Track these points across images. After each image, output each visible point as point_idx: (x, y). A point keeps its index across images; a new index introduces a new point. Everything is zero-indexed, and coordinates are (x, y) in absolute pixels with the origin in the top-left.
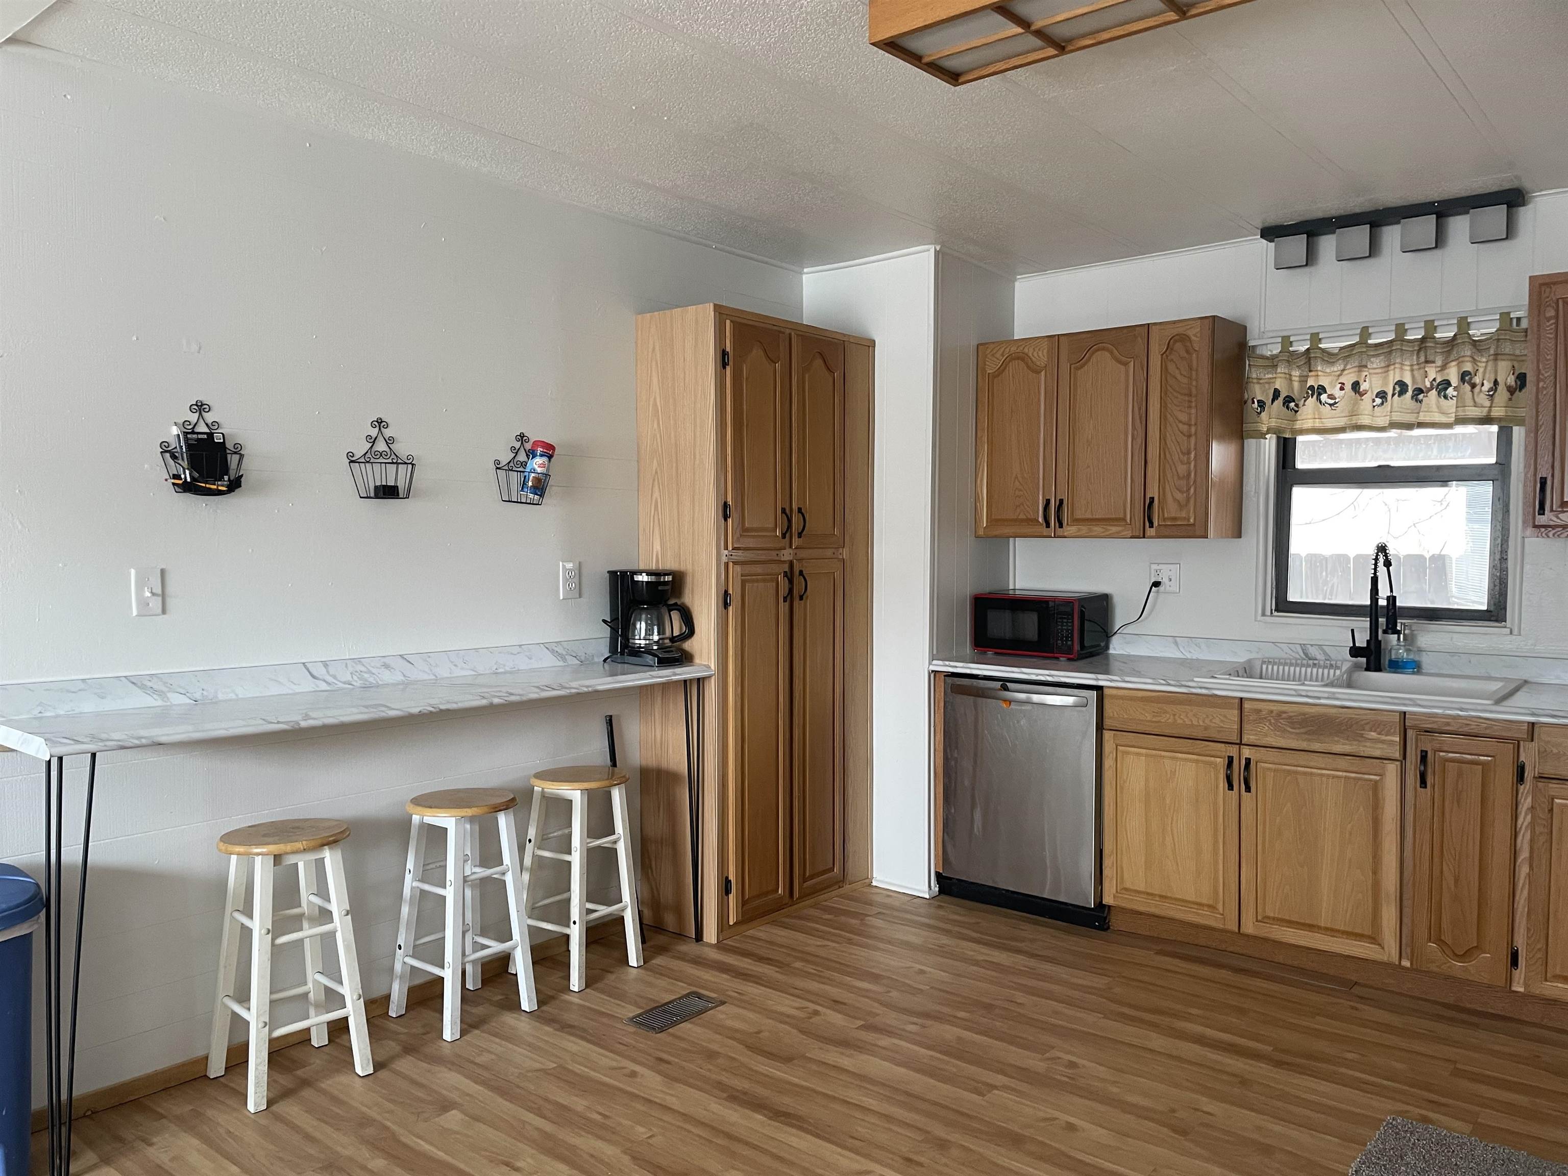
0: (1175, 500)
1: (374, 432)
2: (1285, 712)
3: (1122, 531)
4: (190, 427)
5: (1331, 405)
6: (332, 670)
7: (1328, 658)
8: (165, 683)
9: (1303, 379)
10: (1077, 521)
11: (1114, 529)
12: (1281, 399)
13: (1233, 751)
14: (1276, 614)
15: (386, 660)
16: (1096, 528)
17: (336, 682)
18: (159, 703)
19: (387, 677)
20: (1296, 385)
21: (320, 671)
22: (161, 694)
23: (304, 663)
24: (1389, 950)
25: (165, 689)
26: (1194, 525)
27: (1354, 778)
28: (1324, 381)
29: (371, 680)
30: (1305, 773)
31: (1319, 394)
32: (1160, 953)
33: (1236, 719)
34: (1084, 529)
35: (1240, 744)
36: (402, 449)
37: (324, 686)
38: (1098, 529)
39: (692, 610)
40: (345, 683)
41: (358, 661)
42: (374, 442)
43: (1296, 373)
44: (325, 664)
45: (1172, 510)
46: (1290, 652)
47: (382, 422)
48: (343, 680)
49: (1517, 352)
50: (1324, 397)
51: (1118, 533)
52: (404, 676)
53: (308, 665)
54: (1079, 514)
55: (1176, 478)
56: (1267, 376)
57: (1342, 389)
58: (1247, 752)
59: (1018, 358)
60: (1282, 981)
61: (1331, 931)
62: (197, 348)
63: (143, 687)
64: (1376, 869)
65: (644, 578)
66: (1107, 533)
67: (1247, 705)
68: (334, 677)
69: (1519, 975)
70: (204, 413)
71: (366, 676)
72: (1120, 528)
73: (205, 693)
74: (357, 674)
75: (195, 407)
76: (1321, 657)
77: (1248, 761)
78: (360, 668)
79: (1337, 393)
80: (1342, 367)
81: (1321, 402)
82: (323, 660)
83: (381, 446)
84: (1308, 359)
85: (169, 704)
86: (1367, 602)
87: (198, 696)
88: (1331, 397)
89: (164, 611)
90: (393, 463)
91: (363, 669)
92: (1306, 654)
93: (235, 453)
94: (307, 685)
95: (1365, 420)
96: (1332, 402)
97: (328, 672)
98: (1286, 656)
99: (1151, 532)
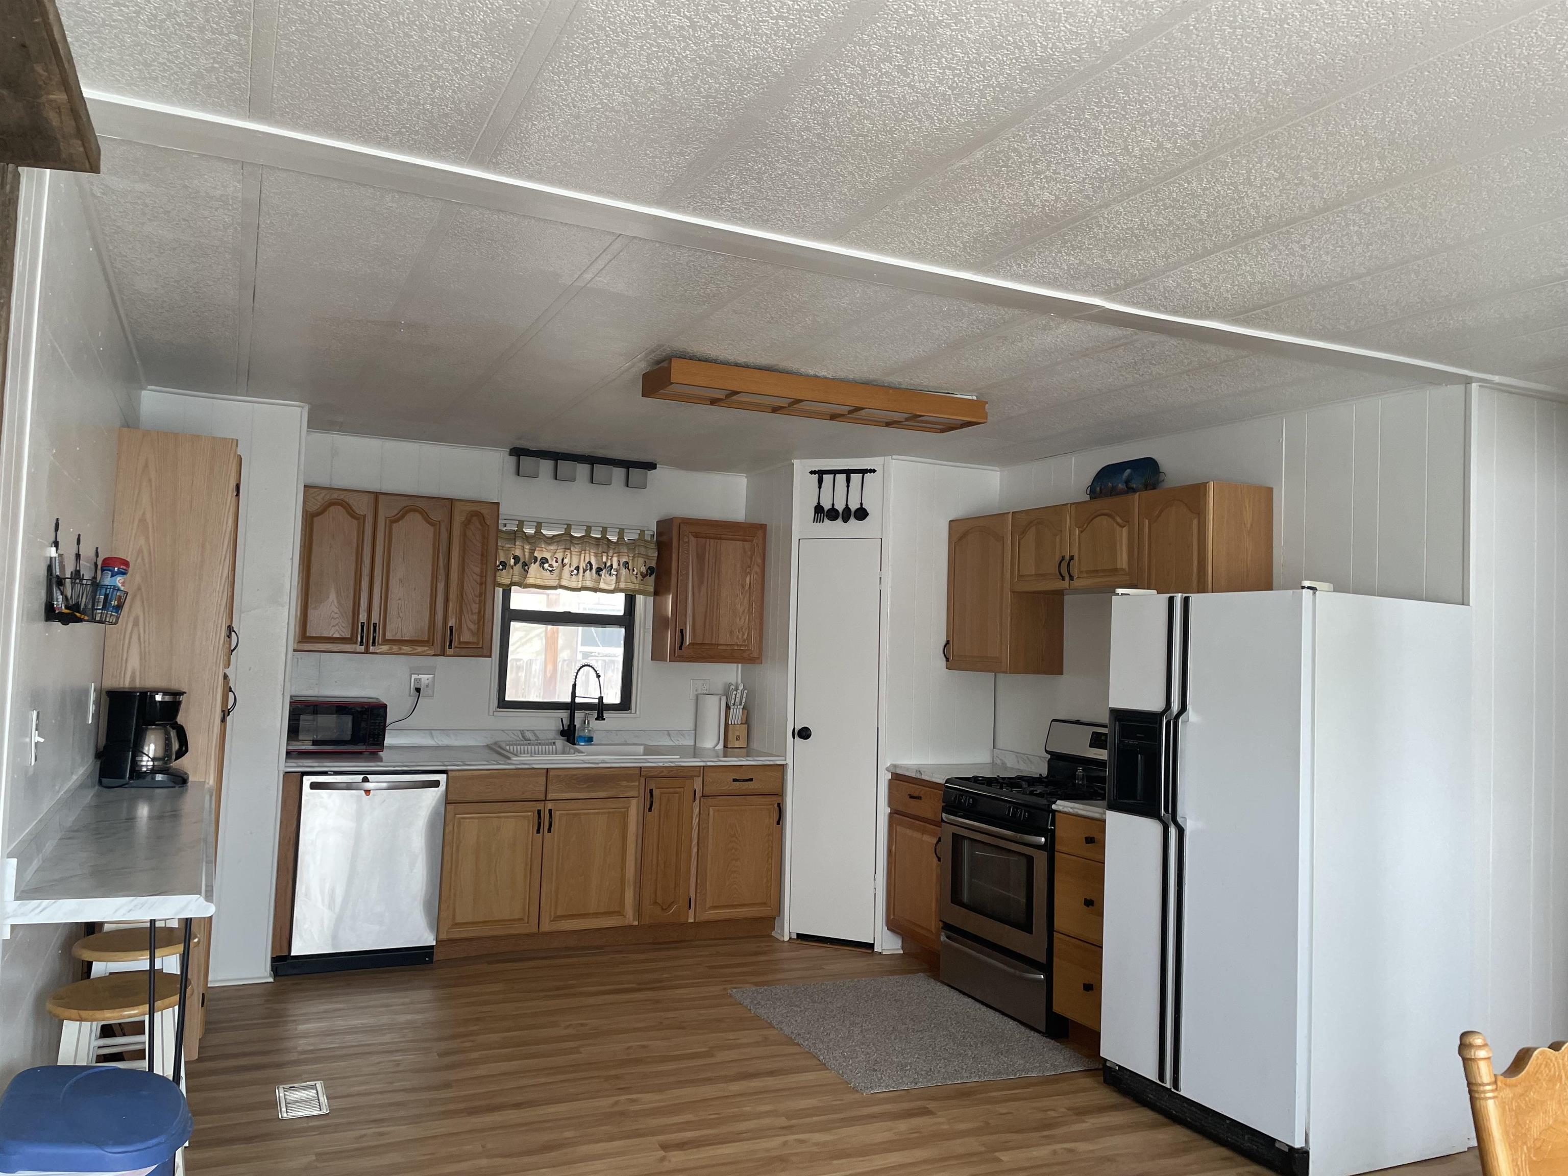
0: (469, 629)
2: (574, 775)
3: (427, 650)
5: (550, 571)
7: (537, 739)
9: (532, 552)
10: (386, 641)
11: (420, 649)
12: (521, 563)
13: (540, 806)
14: (498, 710)
16: (403, 648)
20: (527, 554)
24: (630, 918)
26: (482, 648)
27: (613, 812)
28: (547, 555)
30: (585, 814)
31: (544, 563)
32: (489, 963)
33: (544, 783)
34: (395, 648)
35: (546, 800)
38: (406, 649)
39: (186, 729)
43: (527, 547)
45: (466, 637)
46: (513, 736)
49: (650, 555)
50: (546, 566)
51: (423, 652)
54: (389, 636)
55: (470, 613)
56: (507, 546)
57: (557, 562)
58: (550, 805)
59: (339, 504)
60: (569, 956)
61: (596, 915)
64: (623, 868)
65: (158, 698)
66: (415, 652)
67: (551, 773)
69: (691, 913)
72: (426, 648)
76: (532, 737)
77: (550, 811)
79: (555, 564)
80: (556, 548)
81: (543, 568)
84: (537, 539)
86: (569, 700)
88: (551, 566)
92: (523, 737)
95: (564, 583)
96: (551, 569)
98: (512, 739)
99: (449, 652)
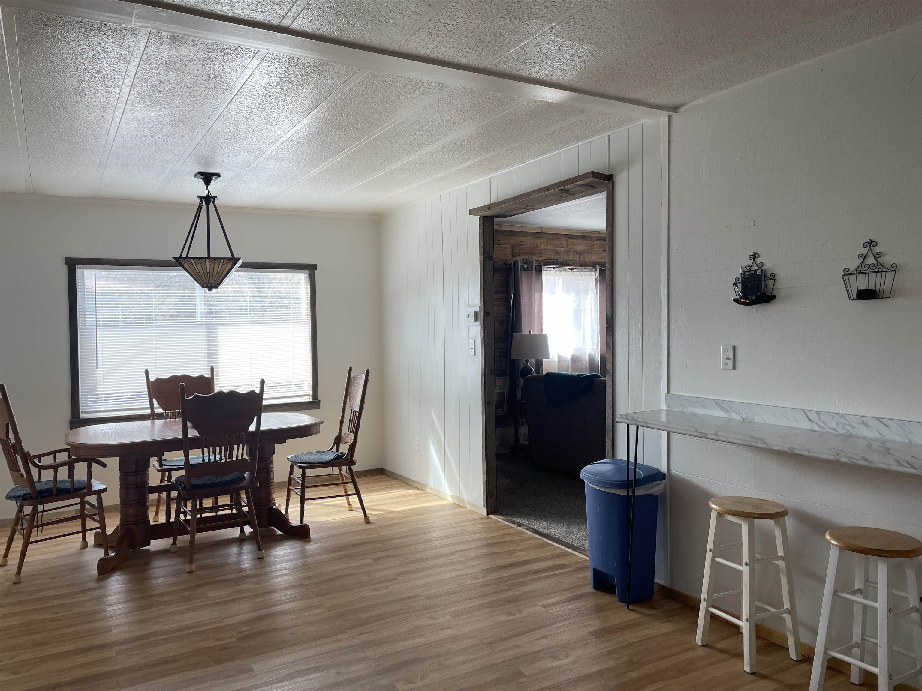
1: (865, 251)
4: (749, 268)
6: (823, 417)
8: (730, 406)
15: (865, 419)
17: (826, 427)
18: (727, 416)
19: (863, 431)
21: (814, 417)
22: (727, 411)
23: (803, 410)
25: (729, 409)
29: (852, 431)
36: (888, 260)
37: (817, 428)
40: (832, 429)
41: (842, 415)
42: (864, 259)
44: (818, 413)
47: (872, 242)
48: (831, 427)
52: (881, 434)
53: (807, 412)
62: (753, 223)
63: (720, 406)
68: (824, 423)
70: (756, 259)
71: (848, 427)
73: (748, 416)
74: (841, 425)
75: (752, 256)
78: (843, 421)
82: (816, 410)
83: (871, 260)
85: (731, 418)
87: (744, 416)
89: (734, 368)
90: (879, 272)
91: (847, 423)
93: (772, 279)
94: (805, 425)
97: (820, 419)
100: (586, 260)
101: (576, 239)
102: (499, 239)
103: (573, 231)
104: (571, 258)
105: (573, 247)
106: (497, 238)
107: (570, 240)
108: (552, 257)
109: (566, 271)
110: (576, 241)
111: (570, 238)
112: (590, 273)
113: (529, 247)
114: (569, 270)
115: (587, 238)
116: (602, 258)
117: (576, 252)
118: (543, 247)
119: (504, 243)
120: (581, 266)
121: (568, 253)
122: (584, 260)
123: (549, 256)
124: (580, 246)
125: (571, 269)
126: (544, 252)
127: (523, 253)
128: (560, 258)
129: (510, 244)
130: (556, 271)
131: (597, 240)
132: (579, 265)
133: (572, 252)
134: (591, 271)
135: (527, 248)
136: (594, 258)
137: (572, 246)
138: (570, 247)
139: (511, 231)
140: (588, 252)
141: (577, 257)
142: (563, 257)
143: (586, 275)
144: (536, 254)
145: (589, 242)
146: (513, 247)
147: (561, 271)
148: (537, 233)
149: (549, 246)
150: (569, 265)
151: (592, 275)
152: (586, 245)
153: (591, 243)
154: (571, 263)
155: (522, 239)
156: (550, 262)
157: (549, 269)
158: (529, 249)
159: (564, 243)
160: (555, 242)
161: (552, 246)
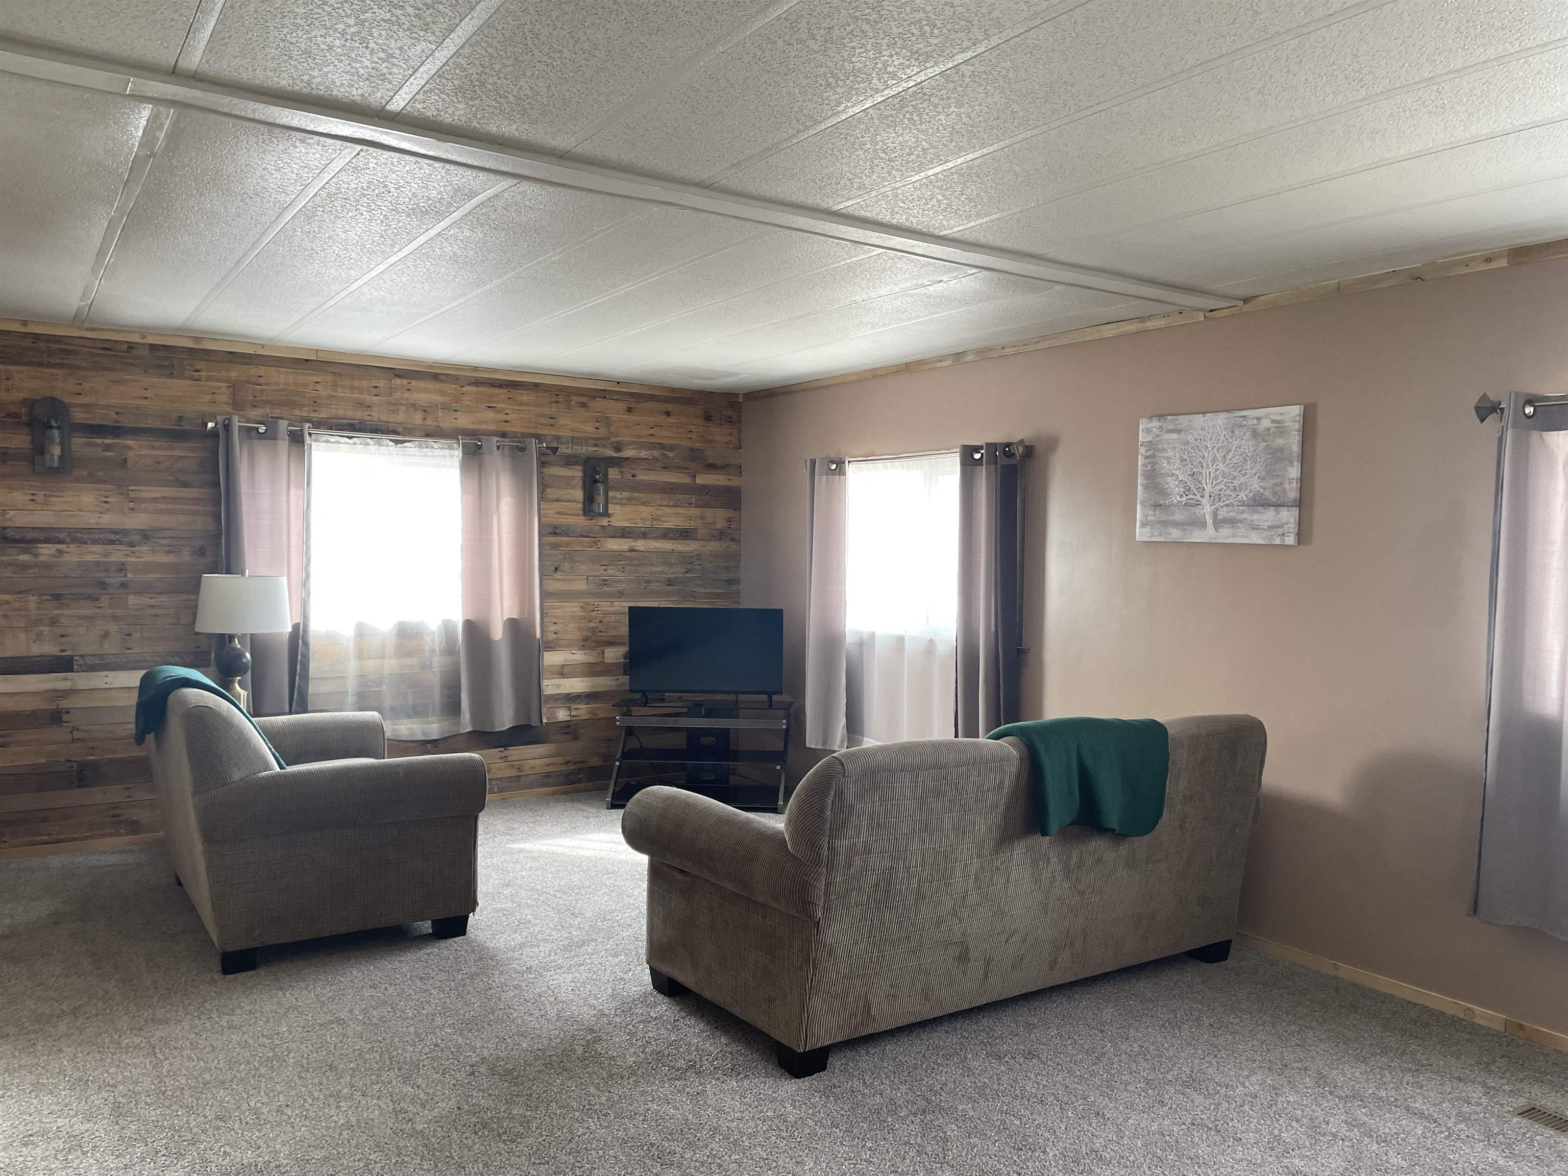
100: (441, 425)
101: (414, 378)
102: (197, 367)
103: (402, 362)
104: (401, 417)
105: (407, 395)
106: (191, 365)
107: (398, 381)
108: (350, 414)
109: (380, 445)
110: (414, 383)
111: (396, 375)
112: (446, 452)
113: (283, 390)
114: (391, 443)
115: (443, 377)
116: (484, 422)
117: (414, 406)
118: (323, 391)
119: (209, 379)
120: (428, 435)
121: (392, 408)
122: (437, 424)
123: (341, 413)
124: (425, 394)
125: (397, 442)
126: (325, 402)
127: (266, 402)
128: (369, 418)
129: (227, 381)
130: (355, 444)
131: (469, 384)
132: (423, 433)
133: (403, 405)
134: (451, 448)
135: (278, 391)
136: (464, 421)
137: (403, 393)
138: (398, 395)
139: (230, 353)
140: (445, 407)
141: (418, 418)
142: (377, 416)
143: (438, 456)
144: (304, 405)
145: (449, 388)
146: (235, 387)
147: (367, 444)
148: (307, 360)
149: (340, 390)
150: (395, 432)
151: (452, 456)
152: (442, 393)
153: (456, 389)
154: (400, 430)
155: (262, 370)
156: (343, 425)
157: (332, 439)
158: (283, 393)
159: (381, 385)
160: (356, 383)
161: (347, 391)
